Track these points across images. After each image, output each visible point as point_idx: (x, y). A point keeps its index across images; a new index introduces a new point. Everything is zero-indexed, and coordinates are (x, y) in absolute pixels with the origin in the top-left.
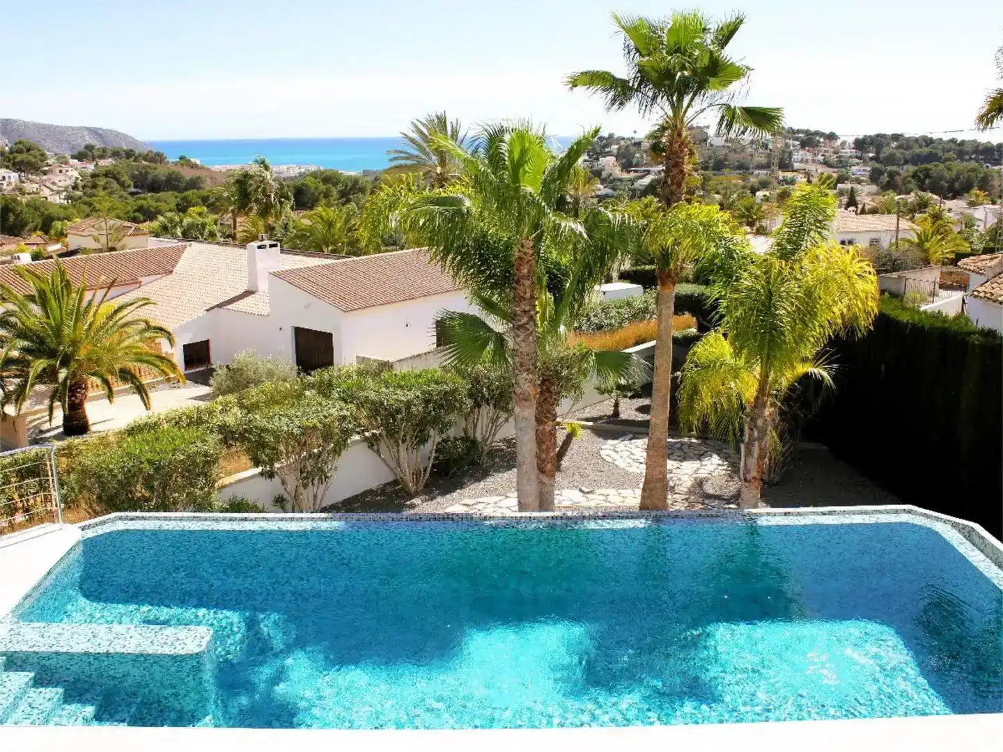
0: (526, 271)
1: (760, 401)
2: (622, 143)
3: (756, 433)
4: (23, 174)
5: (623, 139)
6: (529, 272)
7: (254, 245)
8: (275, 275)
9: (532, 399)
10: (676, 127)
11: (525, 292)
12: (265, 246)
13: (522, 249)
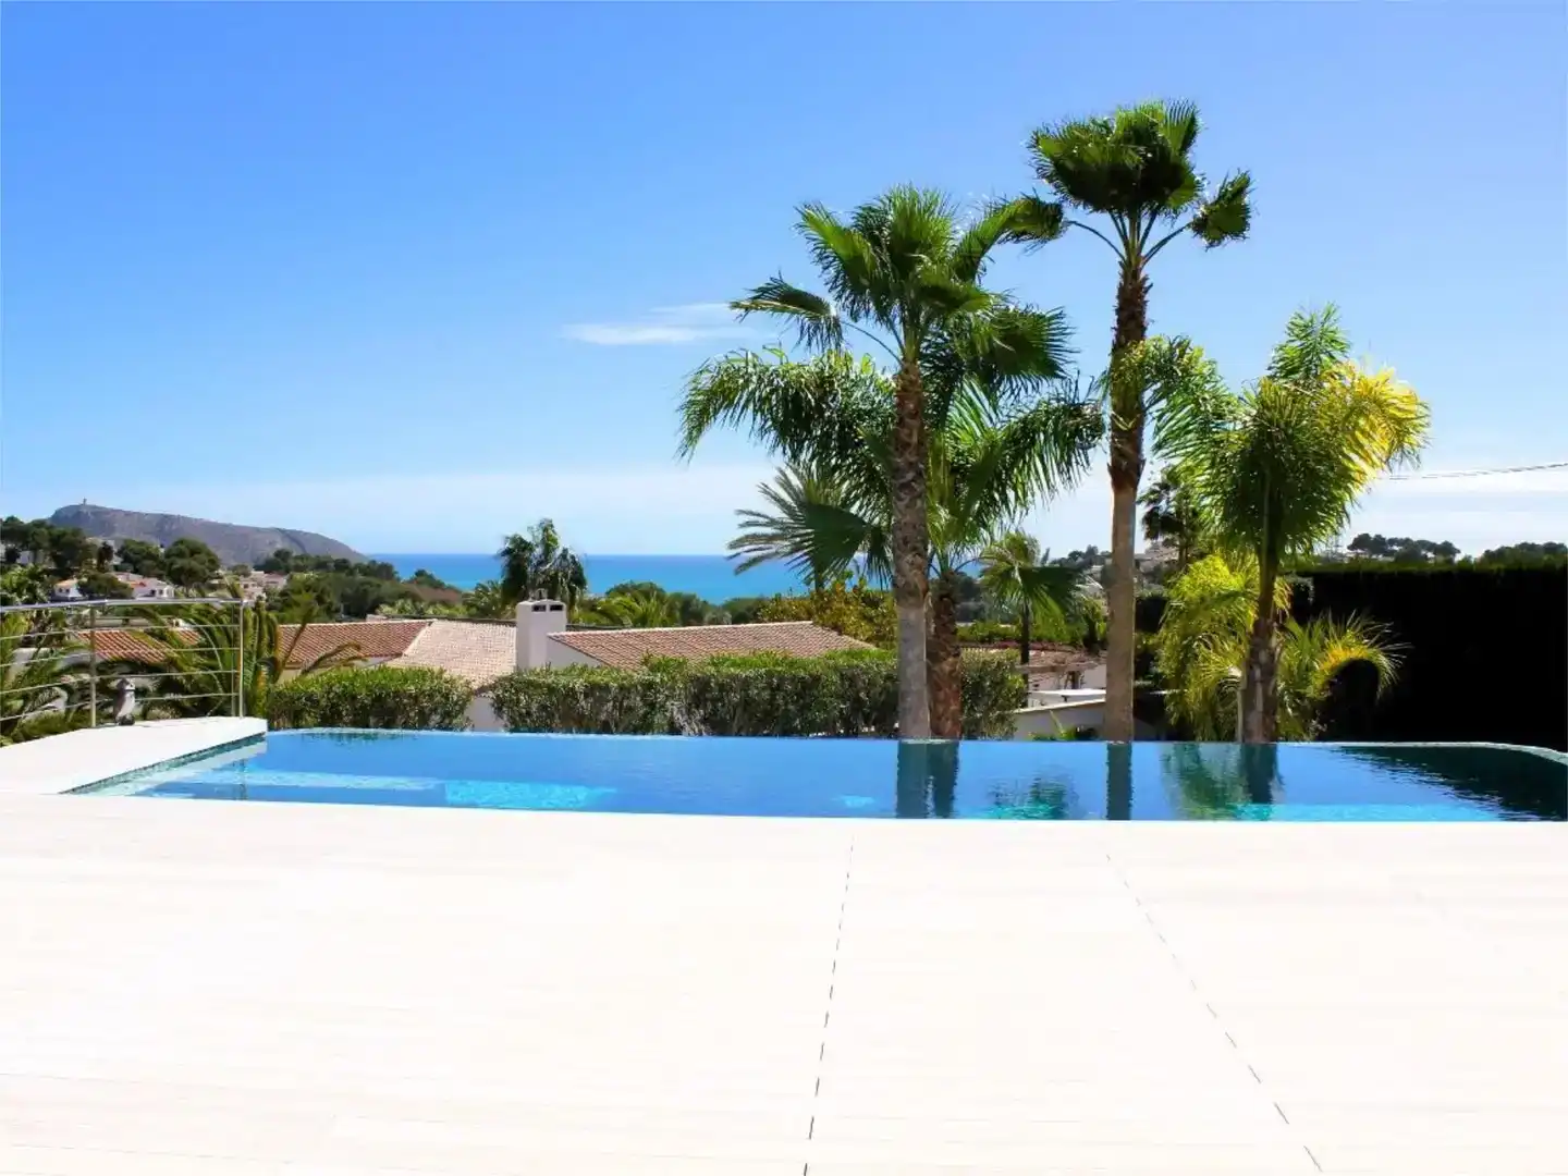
1: (1262, 626)
3: (1257, 674)
4: (181, 589)
7: (528, 603)
8: (557, 639)
9: (922, 595)
10: (1130, 262)
11: (910, 435)
12: (544, 608)
13: (905, 376)
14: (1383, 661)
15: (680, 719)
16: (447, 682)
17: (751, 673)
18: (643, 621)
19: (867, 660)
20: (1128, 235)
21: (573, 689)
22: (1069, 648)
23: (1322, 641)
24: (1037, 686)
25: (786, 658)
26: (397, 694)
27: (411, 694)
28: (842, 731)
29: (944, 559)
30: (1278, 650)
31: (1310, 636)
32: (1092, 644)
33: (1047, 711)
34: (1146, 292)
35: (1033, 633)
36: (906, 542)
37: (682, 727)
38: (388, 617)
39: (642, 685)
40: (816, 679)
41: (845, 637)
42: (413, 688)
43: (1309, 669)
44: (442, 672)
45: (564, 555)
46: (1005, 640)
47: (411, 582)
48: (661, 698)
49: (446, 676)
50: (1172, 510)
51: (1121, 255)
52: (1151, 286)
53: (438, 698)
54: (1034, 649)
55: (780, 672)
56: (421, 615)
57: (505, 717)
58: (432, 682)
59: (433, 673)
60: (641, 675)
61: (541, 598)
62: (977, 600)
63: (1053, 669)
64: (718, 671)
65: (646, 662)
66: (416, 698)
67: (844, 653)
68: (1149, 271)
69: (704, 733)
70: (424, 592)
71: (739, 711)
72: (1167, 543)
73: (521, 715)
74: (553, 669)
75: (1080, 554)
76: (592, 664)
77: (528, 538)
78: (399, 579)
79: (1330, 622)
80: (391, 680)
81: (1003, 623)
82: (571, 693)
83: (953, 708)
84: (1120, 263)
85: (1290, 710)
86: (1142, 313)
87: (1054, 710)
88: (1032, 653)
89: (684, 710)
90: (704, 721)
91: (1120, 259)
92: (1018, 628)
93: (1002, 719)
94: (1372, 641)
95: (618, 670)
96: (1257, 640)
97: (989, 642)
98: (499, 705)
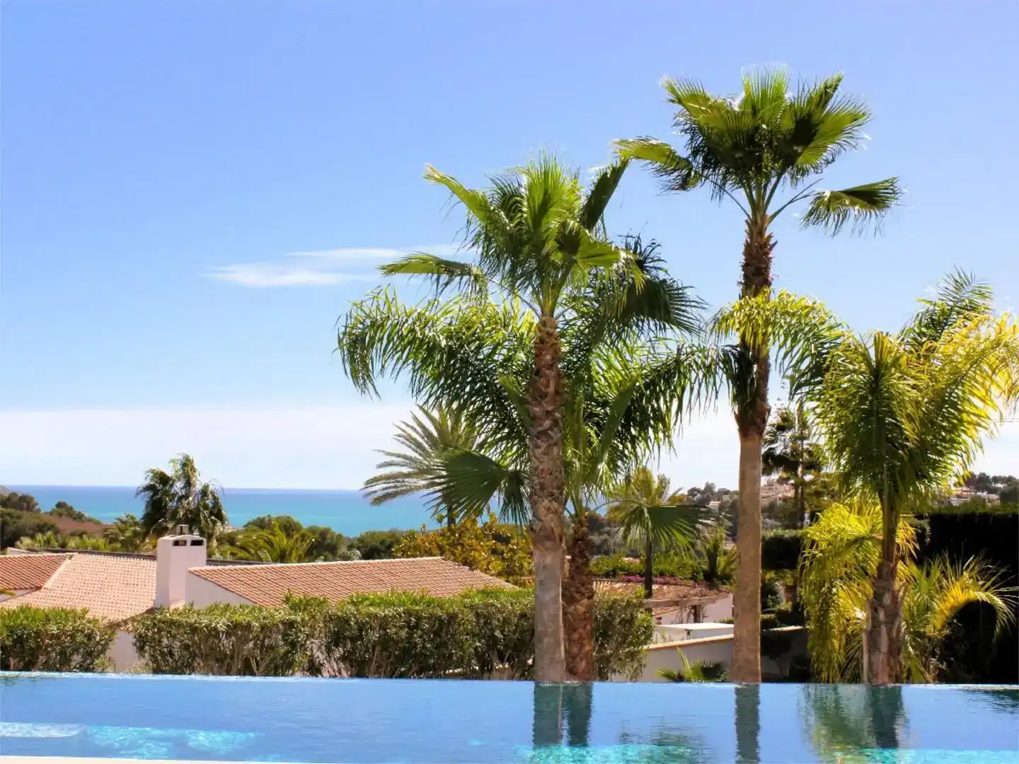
0: (548, 357)
1: (885, 570)
2: (726, 498)
3: (882, 615)
5: (727, 492)
6: (553, 359)
7: (168, 538)
8: (197, 574)
9: (558, 539)
10: (756, 223)
11: (547, 386)
12: (185, 543)
13: (543, 328)
14: (999, 602)
15: (320, 656)
16: (90, 622)
17: (389, 612)
18: (282, 557)
19: (503, 598)
20: (755, 197)
21: (215, 629)
22: (691, 582)
23: (939, 581)
24: (660, 618)
25: (423, 597)
26: (38, 634)
27: (53, 634)
28: (477, 668)
29: (577, 503)
30: (901, 593)
31: (928, 575)
32: (712, 578)
33: (674, 648)
34: (771, 248)
35: (656, 567)
36: (542, 487)
37: (322, 665)
38: (31, 550)
39: (283, 623)
40: (453, 617)
41: (477, 572)
42: (55, 628)
43: (928, 609)
44: (85, 611)
45: (204, 492)
46: (629, 574)
47: (51, 514)
48: (302, 637)
49: (89, 616)
50: (789, 450)
51: (748, 216)
52: (775, 244)
53: (80, 638)
54: (656, 583)
55: (417, 611)
56: (63, 547)
57: (147, 655)
58: (75, 622)
59: (75, 614)
60: (282, 614)
61: (181, 533)
62: (600, 534)
63: (676, 603)
64: (358, 610)
65: (287, 600)
66: (57, 637)
67: (479, 592)
68: (773, 230)
69: (344, 673)
70: (66, 525)
71: (378, 649)
72: (782, 481)
73: (162, 654)
74: (196, 608)
75: (699, 491)
76: (235, 602)
77: (169, 472)
78: (39, 510)
79: (948, 565)
80: (34, 620)
81: (627, 556)
82: (214, 633)
83: (587, 648)
84: (747, 221)
85: (910, 649)
86: (767, 268)
87: (681, 646)
88: (655, 587)
89: (324, 648)
90: (343, 658)
91: (746, 218)
92: (641, 562)
93: (632, 656)
94: (989, 584)
95: (260, 610)
96: (882, 584)
97: (614, 575)
98: (142, 643)
